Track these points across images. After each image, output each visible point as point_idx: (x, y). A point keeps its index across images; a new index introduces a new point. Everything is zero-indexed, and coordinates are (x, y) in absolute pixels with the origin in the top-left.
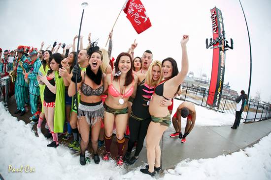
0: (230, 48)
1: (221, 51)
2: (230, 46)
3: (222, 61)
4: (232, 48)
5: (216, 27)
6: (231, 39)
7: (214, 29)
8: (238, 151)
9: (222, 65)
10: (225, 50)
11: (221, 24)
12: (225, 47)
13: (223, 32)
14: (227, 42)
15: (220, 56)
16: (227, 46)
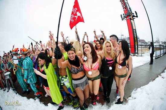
0: (136, 17)
1: (132, 20)
3: (134, 26)
4: (137, 17)
5: (125, 6)
6: (135, 12)
7: (124, 8)
8: (158, 77)
9: (134, 28)
10: (133, 19)
11: (127, 4)
12: (133, 17)
13: (130, 8)
14: (133, 14)
15: (131, 23)
16: (134, 16)
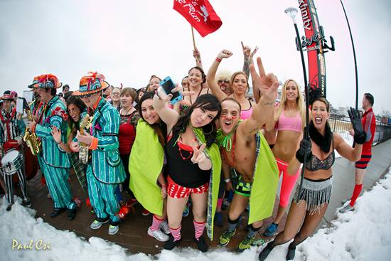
0: (330, 49)
1: (320, 55)
2: (330, 46)
3: (322, 68)
4: (333, 49)
5: (308, 21)
6: (331, 38)
7: (306, 24)
9: (322, 73)
10: (324, 52)
11: (314, 16)
12: (323, 48)
13: (321, 28)
14: (325, 41)
15: (318, 61)
16: (326, 46)
